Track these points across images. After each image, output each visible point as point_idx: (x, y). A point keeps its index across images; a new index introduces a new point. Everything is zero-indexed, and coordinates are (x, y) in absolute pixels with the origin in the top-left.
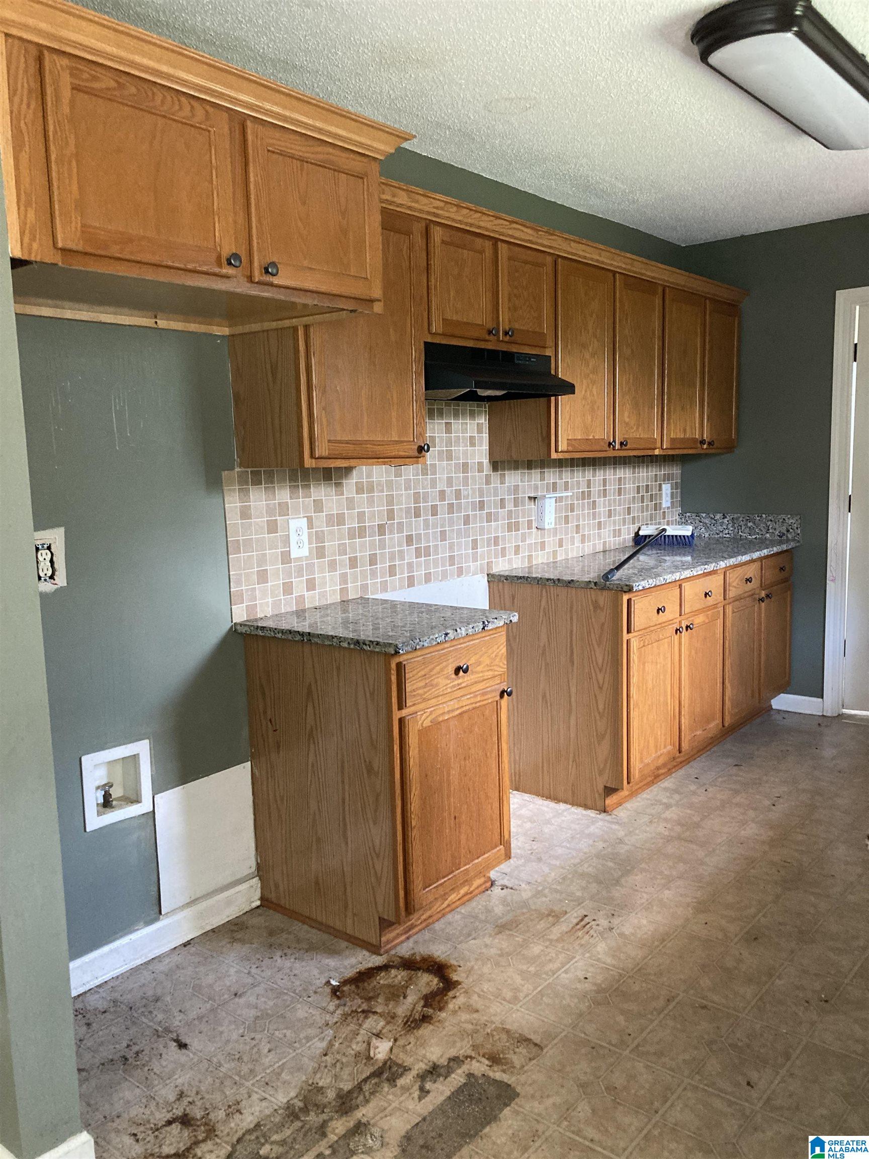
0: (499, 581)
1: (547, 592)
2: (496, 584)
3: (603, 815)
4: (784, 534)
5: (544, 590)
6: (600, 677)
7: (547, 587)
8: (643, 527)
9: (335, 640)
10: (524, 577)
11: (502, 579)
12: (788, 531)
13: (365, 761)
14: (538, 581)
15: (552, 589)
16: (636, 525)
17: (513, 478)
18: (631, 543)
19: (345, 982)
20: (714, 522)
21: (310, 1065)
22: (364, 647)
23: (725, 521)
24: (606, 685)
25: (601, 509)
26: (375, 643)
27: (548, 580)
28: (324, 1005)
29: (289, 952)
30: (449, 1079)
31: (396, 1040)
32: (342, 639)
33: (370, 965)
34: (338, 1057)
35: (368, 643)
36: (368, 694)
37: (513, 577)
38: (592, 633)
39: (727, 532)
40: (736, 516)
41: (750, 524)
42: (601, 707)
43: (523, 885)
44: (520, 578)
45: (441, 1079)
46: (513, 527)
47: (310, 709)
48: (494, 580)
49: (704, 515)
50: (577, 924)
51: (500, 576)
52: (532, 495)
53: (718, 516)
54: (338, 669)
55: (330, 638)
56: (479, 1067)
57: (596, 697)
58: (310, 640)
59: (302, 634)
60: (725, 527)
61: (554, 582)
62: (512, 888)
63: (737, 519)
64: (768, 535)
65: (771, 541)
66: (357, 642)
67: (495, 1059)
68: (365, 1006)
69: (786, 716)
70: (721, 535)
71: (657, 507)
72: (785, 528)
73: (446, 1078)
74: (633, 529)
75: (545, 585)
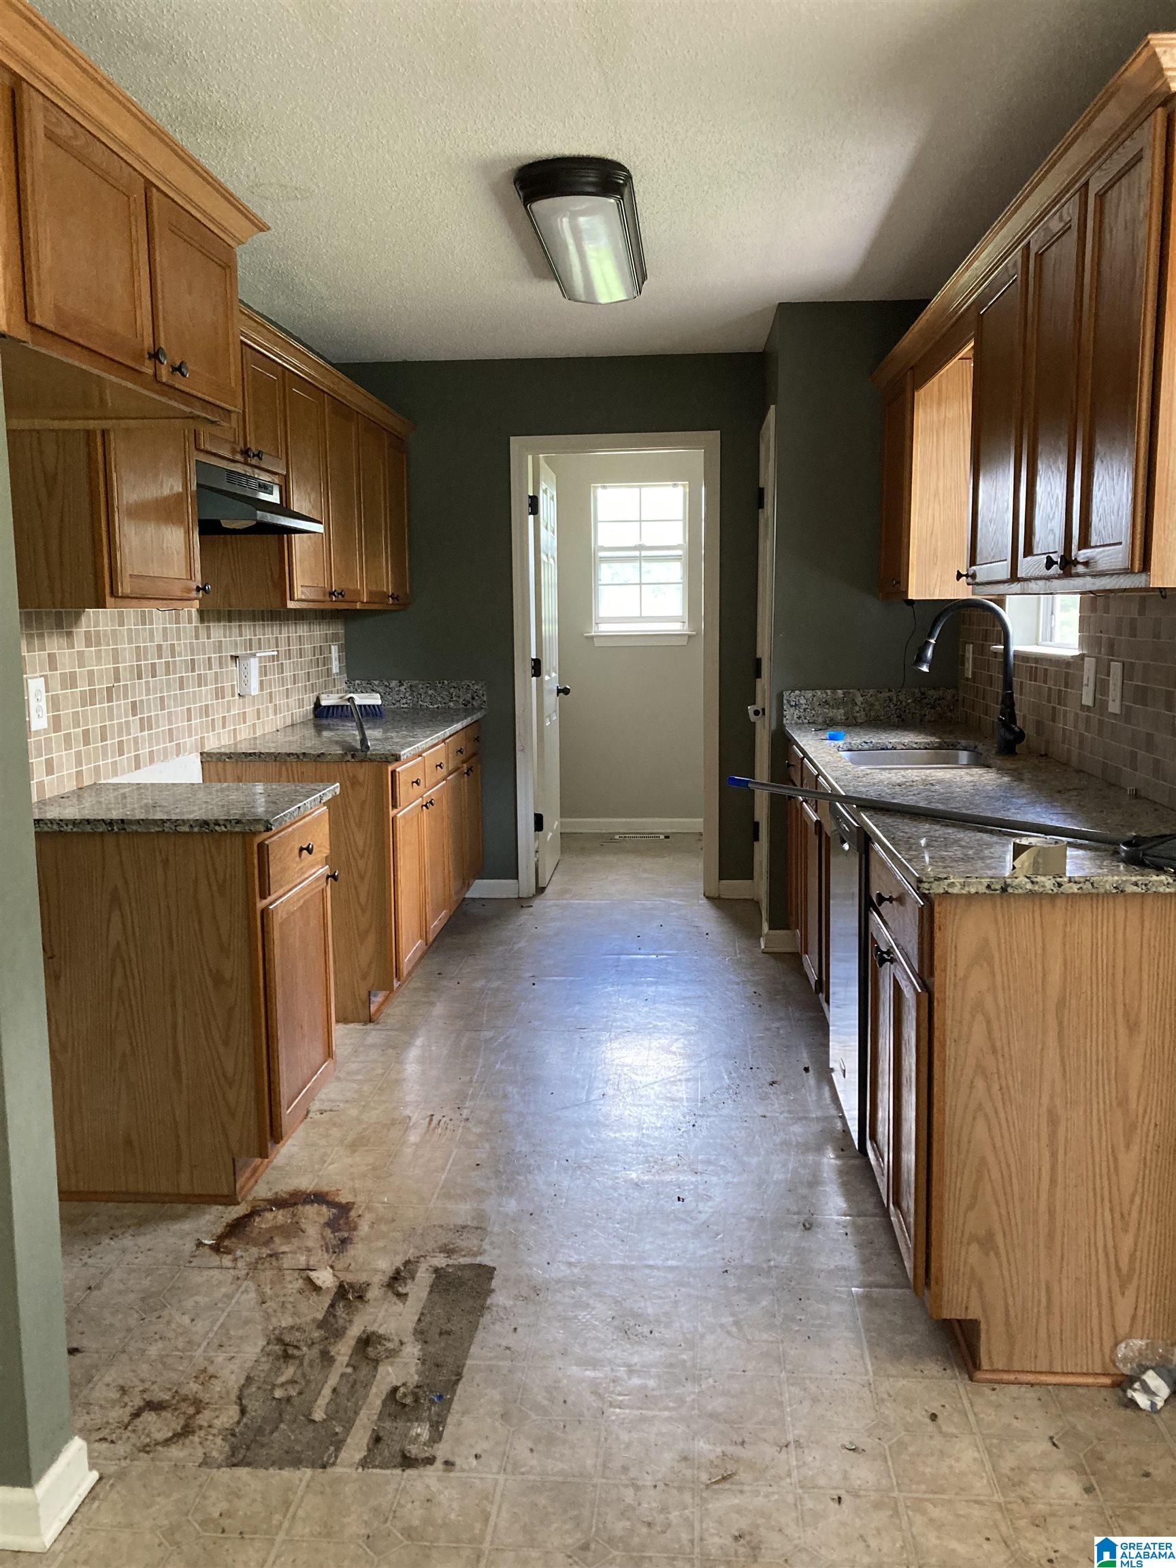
0: (219, 760)
1: (287, 770)
2: (212, 764)
3: (370, 1026)
4: (469, 702)
5: (284, 769)
6: (361, 864)
7: (288, 764)
8: (323, 696)
9: (167, 825)
10: (255, 753)
11: (223, 757)
12: (473, 698)
13: (210, 971)
14: (276, 757)
15: (294, 764)
16: (316, 694)
17: (218, 631)
18: (311, 716)
19: (221, 1238)
20: (388, 690)
21: (257, 1316)
22: (217, 828)
23: (402, 688)
24: (369, 874)
25: (288, 674)
26: (233, 822)
27: (289, 755)
28: (218, 1263)
29: (118, 1232)
30: (416, 1279)
31: (332, 1267)
32: (181, 822)
33: (235, 1216)
34: (283, 1299)
35: (221, 823)
36: (215, 888)
37: (240, 754)
38: (350, 816)
39: (404, 701)
40: (414, 682)
41: (430, 692)
42: (363, 900)
43: (342, 1105)
44: (250, 754)
45: (409, 1281)
46: (219, 693)
47: (116, 918)
48: (208, 759)
49: (376, 682)
50: (430, 1124)
51: (221, 754)
52: (233, 654)
53: (394, 683)
54: (166, 862)
55: (159, 823)
56: (440, 1261)
57: (356, 888)
58: (124, 829)
59: (111, 823)
60: (403, 695)
61: (298, 757)
62: (331, 1110)
63: (416, 686)
64: (452, 704)
65: (456, 710)
66: (206, 823)
67: (448, 1251)
68: (265, 1251)
69: (484, 902)
70: (398, 705)
71: (329, 671)
72: (469, 695)
73: (413, 1279)
74: (312, 697)
75: (285, 761)
